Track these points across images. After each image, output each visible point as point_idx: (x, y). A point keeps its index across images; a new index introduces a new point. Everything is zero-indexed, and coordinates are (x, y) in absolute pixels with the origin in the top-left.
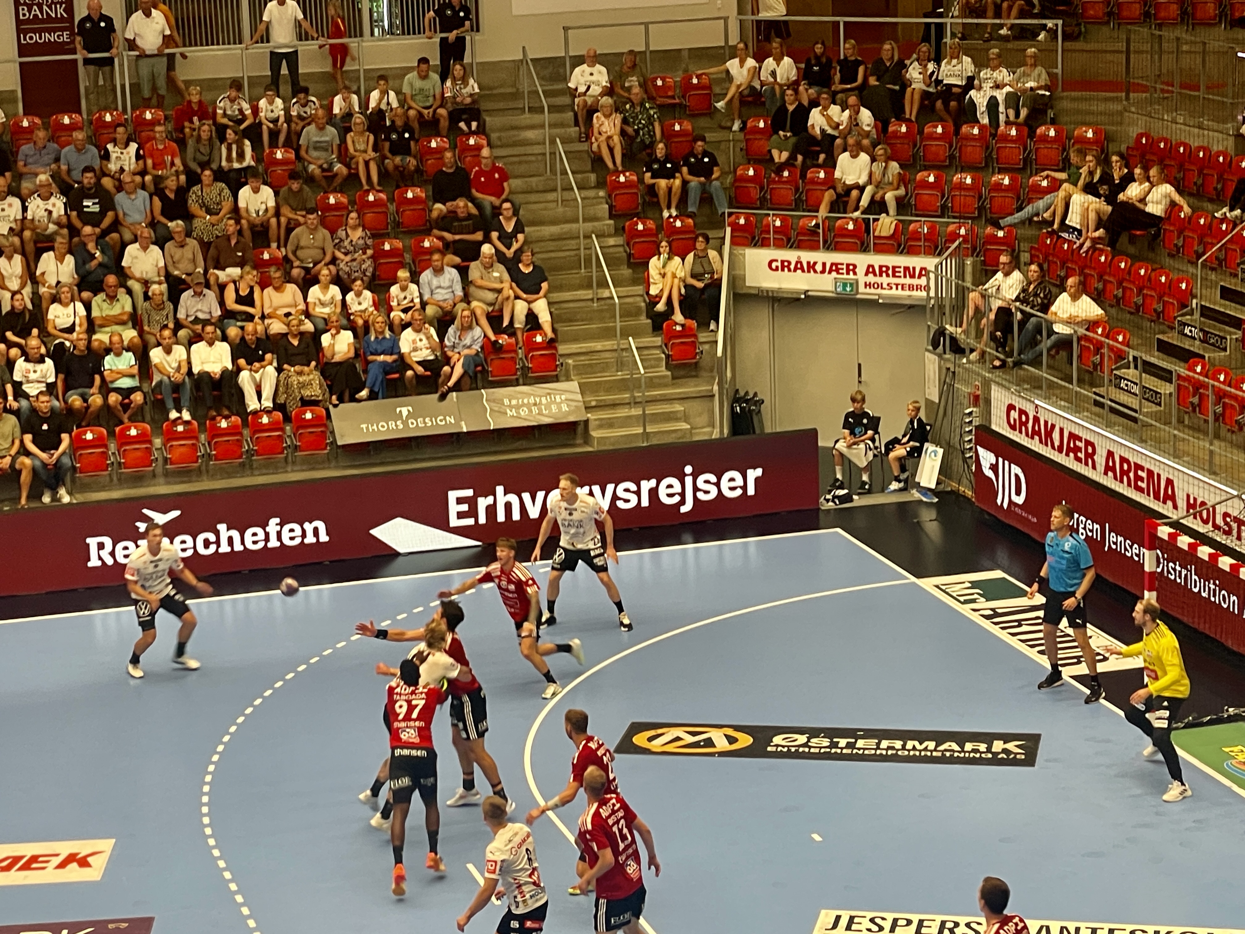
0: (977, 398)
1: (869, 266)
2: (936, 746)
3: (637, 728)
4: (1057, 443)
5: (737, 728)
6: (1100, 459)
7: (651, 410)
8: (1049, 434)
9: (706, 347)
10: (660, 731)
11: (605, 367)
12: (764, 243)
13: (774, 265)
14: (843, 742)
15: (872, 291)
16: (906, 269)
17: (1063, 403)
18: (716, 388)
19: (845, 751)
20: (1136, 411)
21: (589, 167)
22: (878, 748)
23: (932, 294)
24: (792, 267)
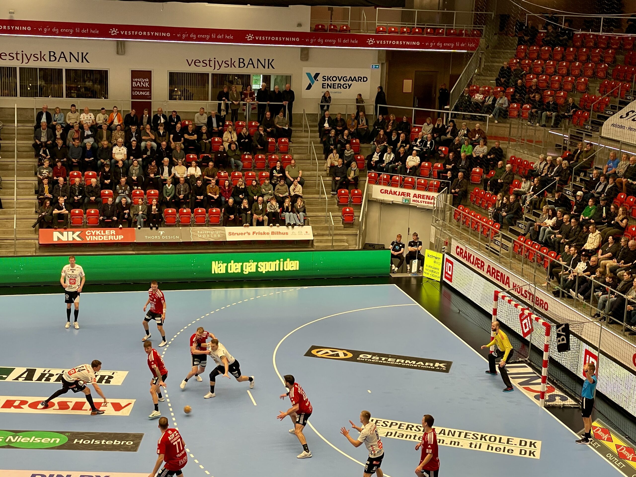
0: (447, 243)
1: (415, 194)
2: (416, 363)
3: (314, 348)
4: (472, 261)
5: (348, 351)
6: (486, 267)
7: (335, 238)
8: (470, 257)
9: (357, 217)
10: (321, 349)
11: (321, 222)
12: (380, 184)
13: (382, 191)
14: (384, 359)
15: (415, 203)
16: (427, 196)
17: (475, 247)
18: (358, 232)
19: (384, 362)
20: (498, 252)
21: (323, 152)
22: (395, 362)
23: (435, 206)
24: (388, 192)
